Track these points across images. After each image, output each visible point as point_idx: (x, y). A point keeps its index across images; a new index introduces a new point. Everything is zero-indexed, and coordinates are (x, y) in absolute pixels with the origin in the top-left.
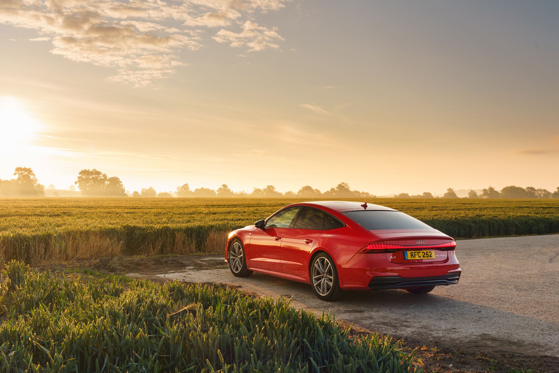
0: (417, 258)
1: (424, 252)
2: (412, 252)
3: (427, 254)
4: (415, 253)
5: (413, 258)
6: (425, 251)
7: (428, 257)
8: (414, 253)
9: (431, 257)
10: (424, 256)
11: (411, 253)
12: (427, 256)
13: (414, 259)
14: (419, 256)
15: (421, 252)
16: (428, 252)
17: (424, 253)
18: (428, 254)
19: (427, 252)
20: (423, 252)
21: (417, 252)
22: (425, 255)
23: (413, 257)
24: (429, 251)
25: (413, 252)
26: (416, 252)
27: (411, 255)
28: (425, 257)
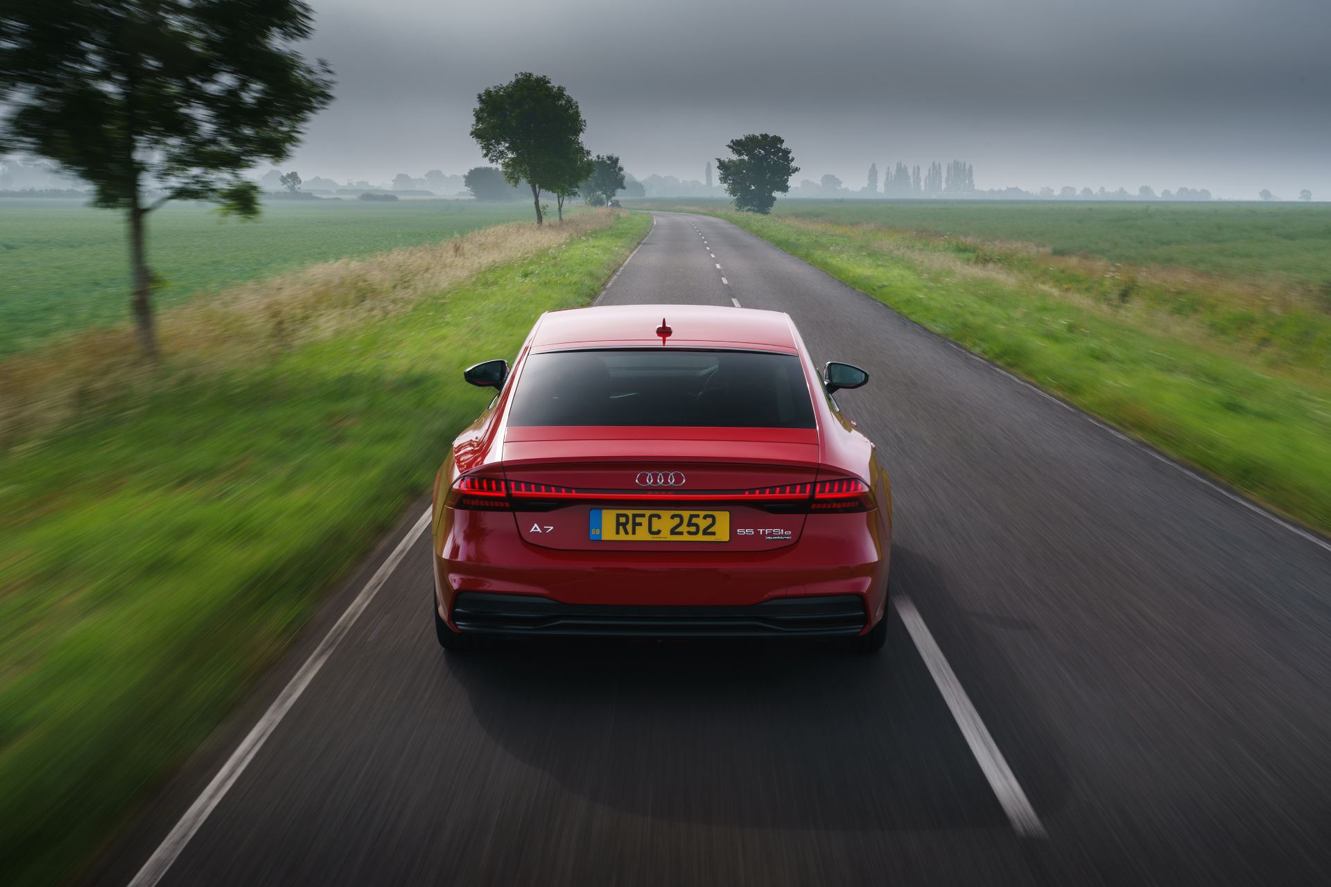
0: (642, 535)
1: (681, 517)
2: (626, 516)
3: (690, 524)
4: (638, 520)
5: (622, 537)
6: (686, 514)
7: (696, 533)
8: (635, 516)
9: (713, 534)
10: (679, 530)
11: (618, 516)
12: (693, 529)
13: (630, 537)
14: (654, 529)
15: (666, 514)
16: (698, 516)
17: (677, 520)
18: (697, 526)
19: (692, 517)
20: (673, 517)
21: (648, 513)
22: (684, 528)
23: (627, 533)
24: (702, 513)
25: (630, 513)
26: (643, 516)
27: (618, 524)
28: (681, 533)
